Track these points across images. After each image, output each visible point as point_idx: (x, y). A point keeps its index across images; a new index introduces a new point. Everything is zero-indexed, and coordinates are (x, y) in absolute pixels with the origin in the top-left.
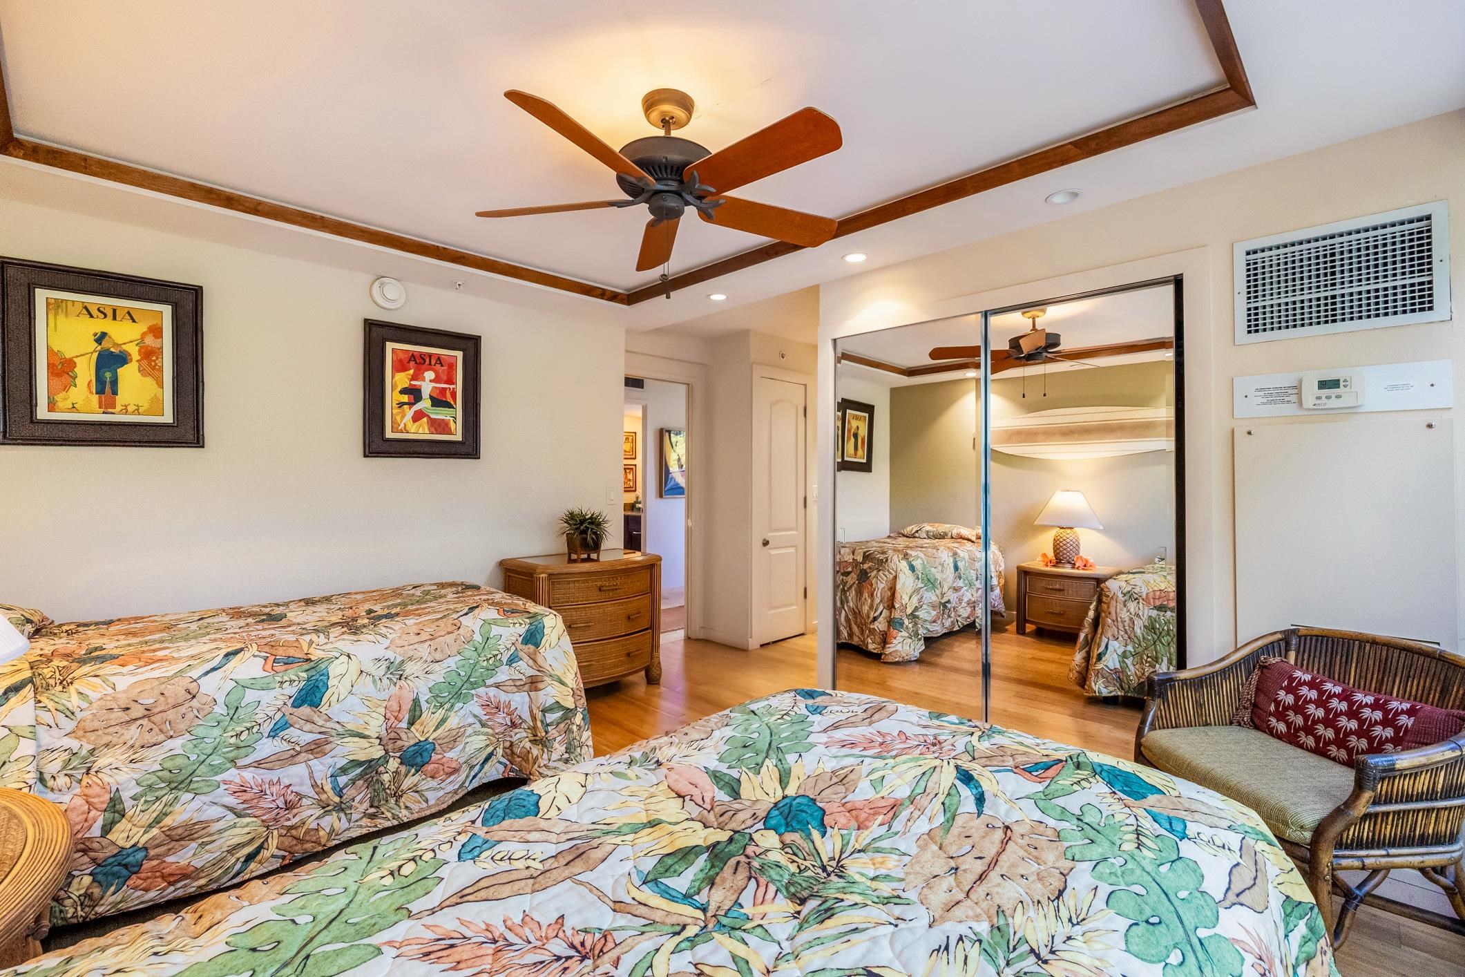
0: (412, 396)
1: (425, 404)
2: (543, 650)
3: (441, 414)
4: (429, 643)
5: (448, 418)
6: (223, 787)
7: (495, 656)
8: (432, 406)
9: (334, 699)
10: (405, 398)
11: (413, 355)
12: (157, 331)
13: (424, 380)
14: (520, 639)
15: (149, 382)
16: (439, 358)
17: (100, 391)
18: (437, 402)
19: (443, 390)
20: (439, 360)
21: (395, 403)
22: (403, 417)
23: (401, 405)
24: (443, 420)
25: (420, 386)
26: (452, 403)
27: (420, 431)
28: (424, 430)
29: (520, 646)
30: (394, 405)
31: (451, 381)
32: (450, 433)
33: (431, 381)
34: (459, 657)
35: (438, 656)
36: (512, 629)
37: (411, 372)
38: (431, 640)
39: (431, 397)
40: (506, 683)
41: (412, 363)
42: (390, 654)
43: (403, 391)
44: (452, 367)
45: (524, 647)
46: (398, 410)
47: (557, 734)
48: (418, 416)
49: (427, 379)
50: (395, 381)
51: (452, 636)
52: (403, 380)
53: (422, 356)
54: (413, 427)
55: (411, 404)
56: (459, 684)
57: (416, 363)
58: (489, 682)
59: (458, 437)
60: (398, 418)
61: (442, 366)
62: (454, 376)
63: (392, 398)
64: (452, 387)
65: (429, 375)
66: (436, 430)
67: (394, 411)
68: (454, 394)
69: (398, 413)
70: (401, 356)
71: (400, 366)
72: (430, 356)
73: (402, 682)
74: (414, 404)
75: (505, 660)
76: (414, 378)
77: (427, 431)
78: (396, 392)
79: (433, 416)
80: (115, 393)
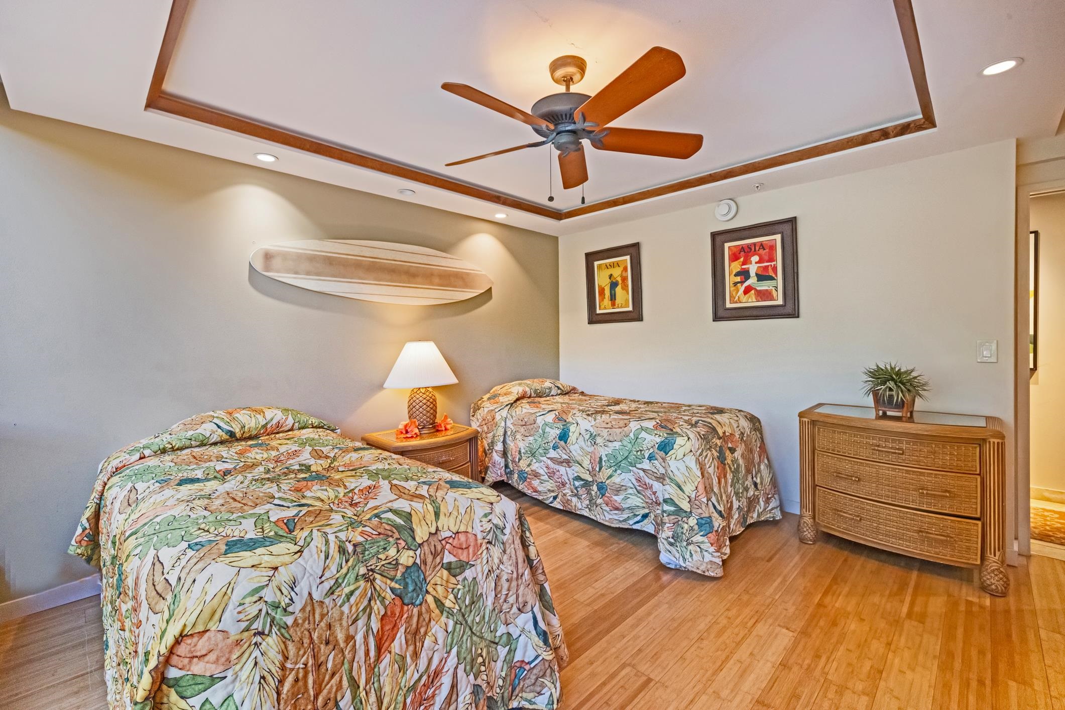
0: (743, 277)
1: (752, 281)
2: (668, 459)
3: (764, 286)
4: (608, 429)
5: (771, 288)
6: (543, 463)
7: (641, 451)
8: (758, 281)
9: (571, 442)
10: (738, 279)
11: (742, 247)
12: (625, 269)
13: (751, 263)
14: (657, 446)
15: (625, 292)
16: (762, 245)
17: (611, 300)
18: (761, 278)
19: (766, 268)
20: (762, 246)
21: (731, 283)
22: (738, 291)
23: (735, 284)
24: (767, 290)
25: (748, 268)
26: (774, 276)
27: (751, 301)
28: (752, 299)
29: (656, 451)
30: (731, 285)
31: (772, 259)
32: (772, 299)
33: (756, 263)
34: (620, 443)
35: (611, 439)
36: (653, 437)
37: (742, 259)
38: (610, 428)
39: (757, 275)
40: (648, 471)
41: (742, 253)
42: (592, 430)
43: (736, 275)
44: (772, 248)
45: (659, 452)
46: (734, 288)
47: (667, 521)
48: (747, 291)
49: (753, 262)
50: (731, 268)
51: (620, 430)
52: (737, 266)
53: (749, 246)
54: (744, 298)
55: (742, 282)
56: (620, 459)
57: (745, 252)
58: (638, 466)
59: (780, 302)
60: (734, 293)
61: (764, 249)
62: (775, 255)
63: (729, 279)
64: (773, 264)
65: (755, 259)
66: (761, 298)
67: (732, 289)
68: (775, 269)
69: (734, 290)
70: (735, 250)
71: (734, 257)
72: (755, 244)
73: (595, 446)
74: (744, 282)
75: (647, 456)
76: (744, 264)
77: (754, 300)
78: (732, 276)
79: (758, 288)
80: (615, 299)
